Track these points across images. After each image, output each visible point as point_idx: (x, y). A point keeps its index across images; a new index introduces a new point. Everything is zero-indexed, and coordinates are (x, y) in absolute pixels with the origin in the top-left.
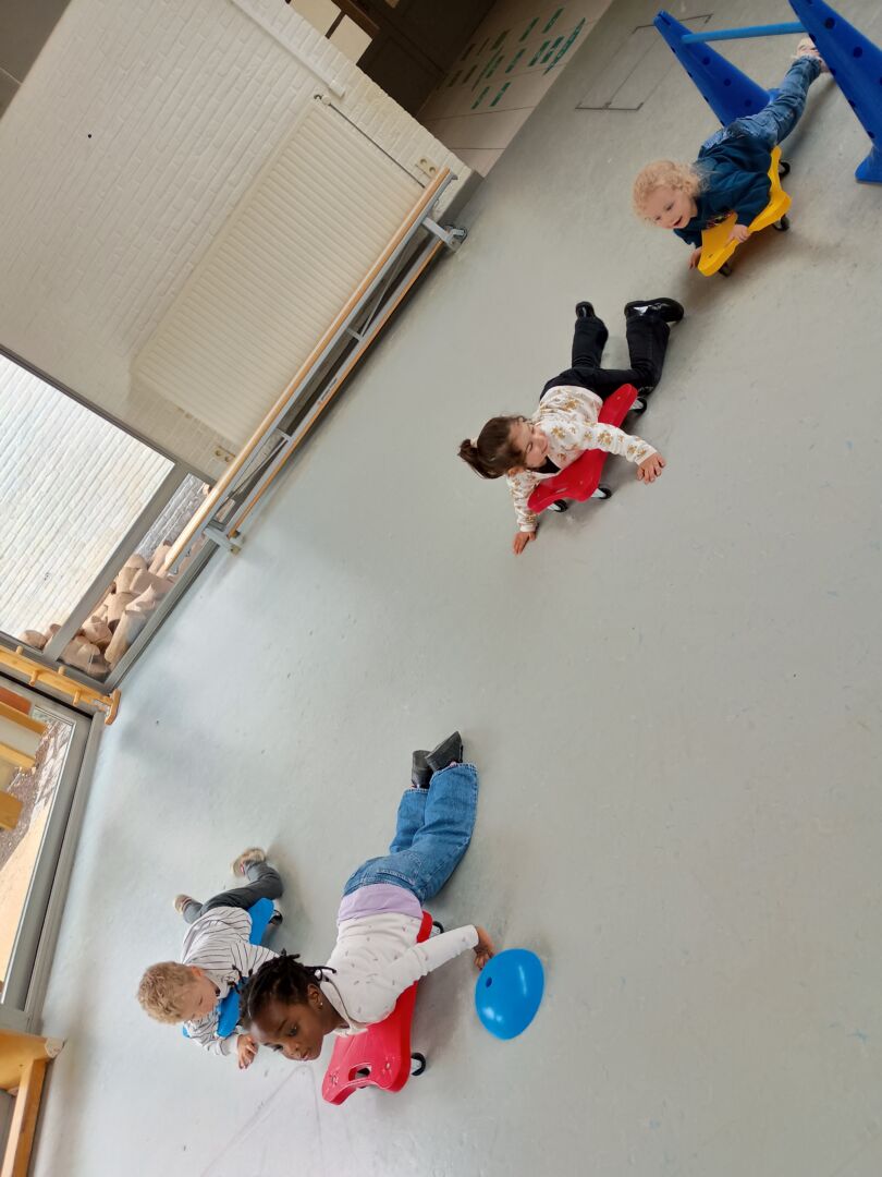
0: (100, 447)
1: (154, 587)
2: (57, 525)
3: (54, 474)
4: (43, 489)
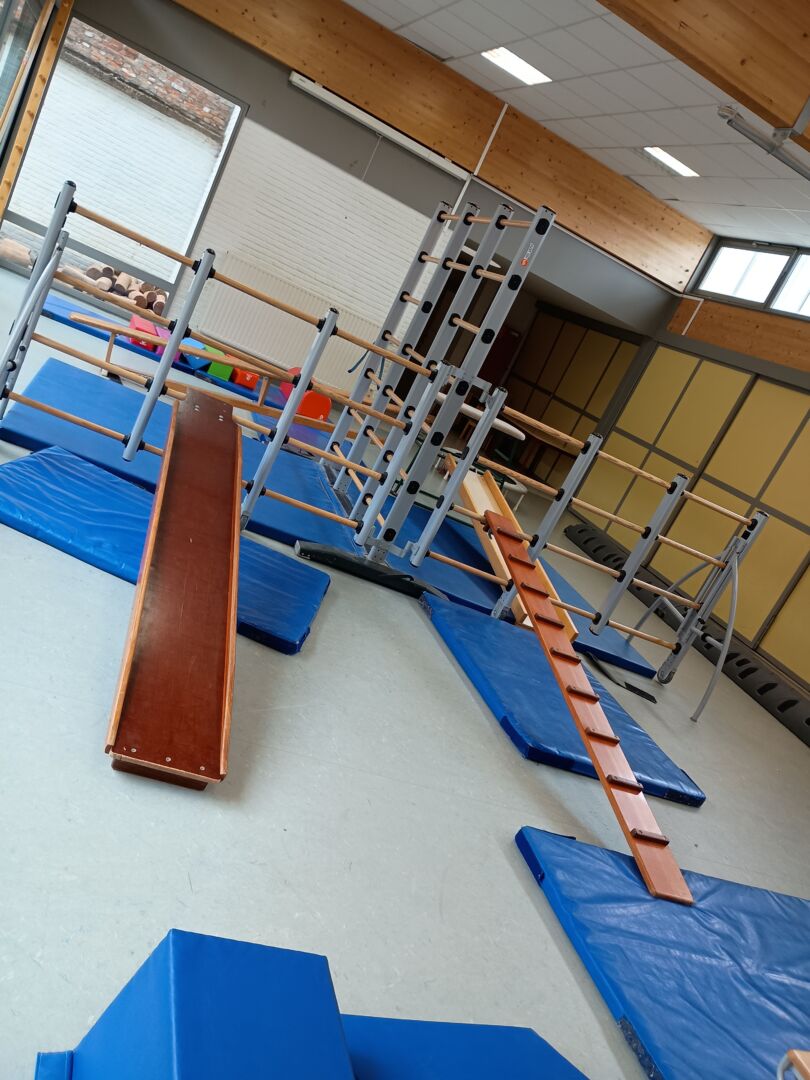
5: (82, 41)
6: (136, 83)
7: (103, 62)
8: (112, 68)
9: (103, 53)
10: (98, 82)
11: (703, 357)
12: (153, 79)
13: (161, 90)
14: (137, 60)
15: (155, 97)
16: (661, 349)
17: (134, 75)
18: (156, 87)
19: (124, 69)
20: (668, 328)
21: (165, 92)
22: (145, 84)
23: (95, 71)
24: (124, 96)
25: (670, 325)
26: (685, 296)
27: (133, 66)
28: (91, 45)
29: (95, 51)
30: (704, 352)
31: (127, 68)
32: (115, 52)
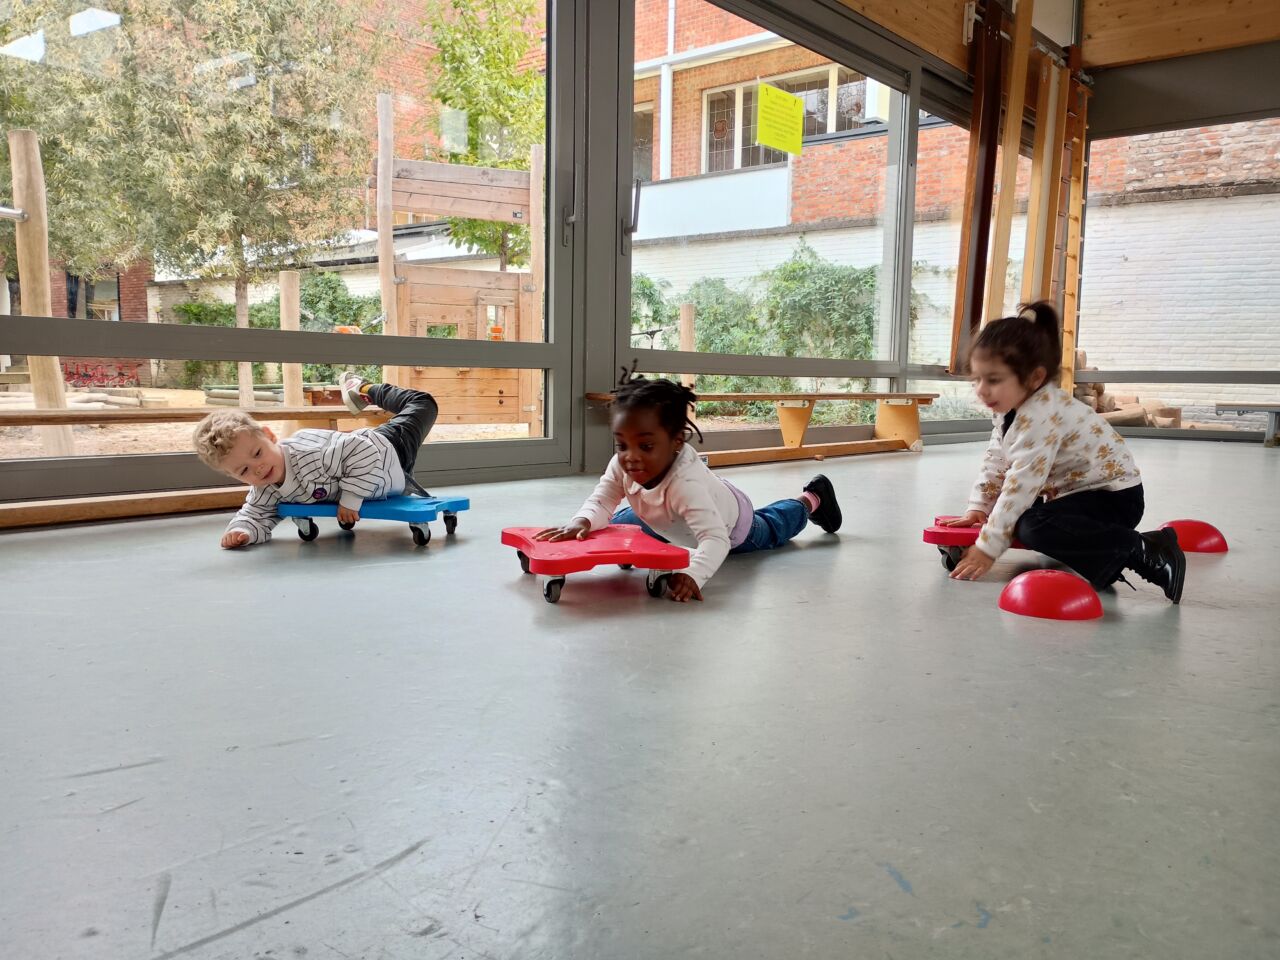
0: (1254, 335)
1: (1173, 421)
2: (1162, 343)
3: (1208, 317)
4: (1189, 317)
5: (1154, 174)
6: (1230, 180)
7: (1183, 182)
8: (1196, 182)
9: (1181, 172)
10: (1181, 204)
12: (1249, 166)
13: (1263, 171)
14: (1222, 157)
15: (1259, 182)
17: (1223, 175)
18: (1256, 171)
19: (1209, 175)
21: (1270, 170)
22: (1240, 175)
23: (1173, 194)
24: (1215, 201)
27: (1219, 166)
28: (1164, 172)
29: (1171, 175)
31: (1213, 172)
32: (1193, 164)
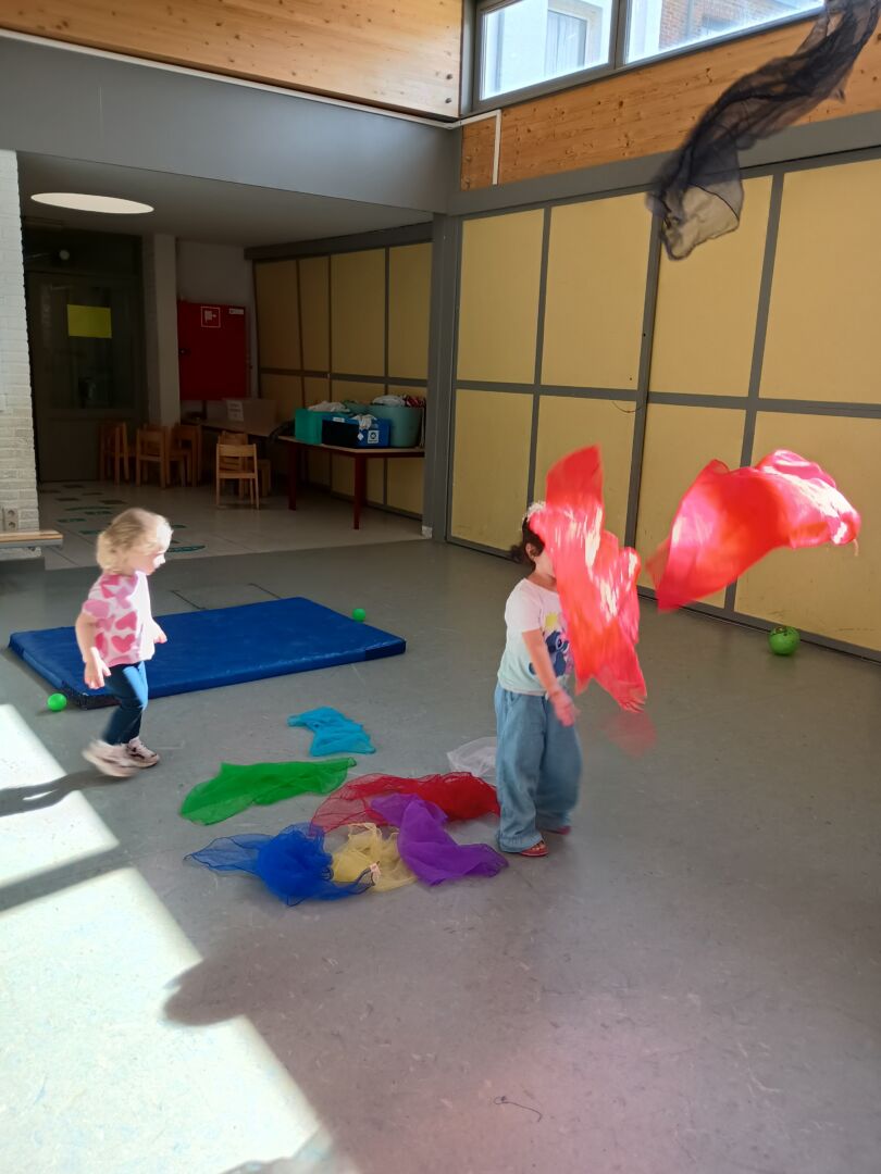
11: (547, 204)
16: (469, 227)
20: (464, 187)
25: (465, 179)
26: (464, 122)
30: (545, 195)
